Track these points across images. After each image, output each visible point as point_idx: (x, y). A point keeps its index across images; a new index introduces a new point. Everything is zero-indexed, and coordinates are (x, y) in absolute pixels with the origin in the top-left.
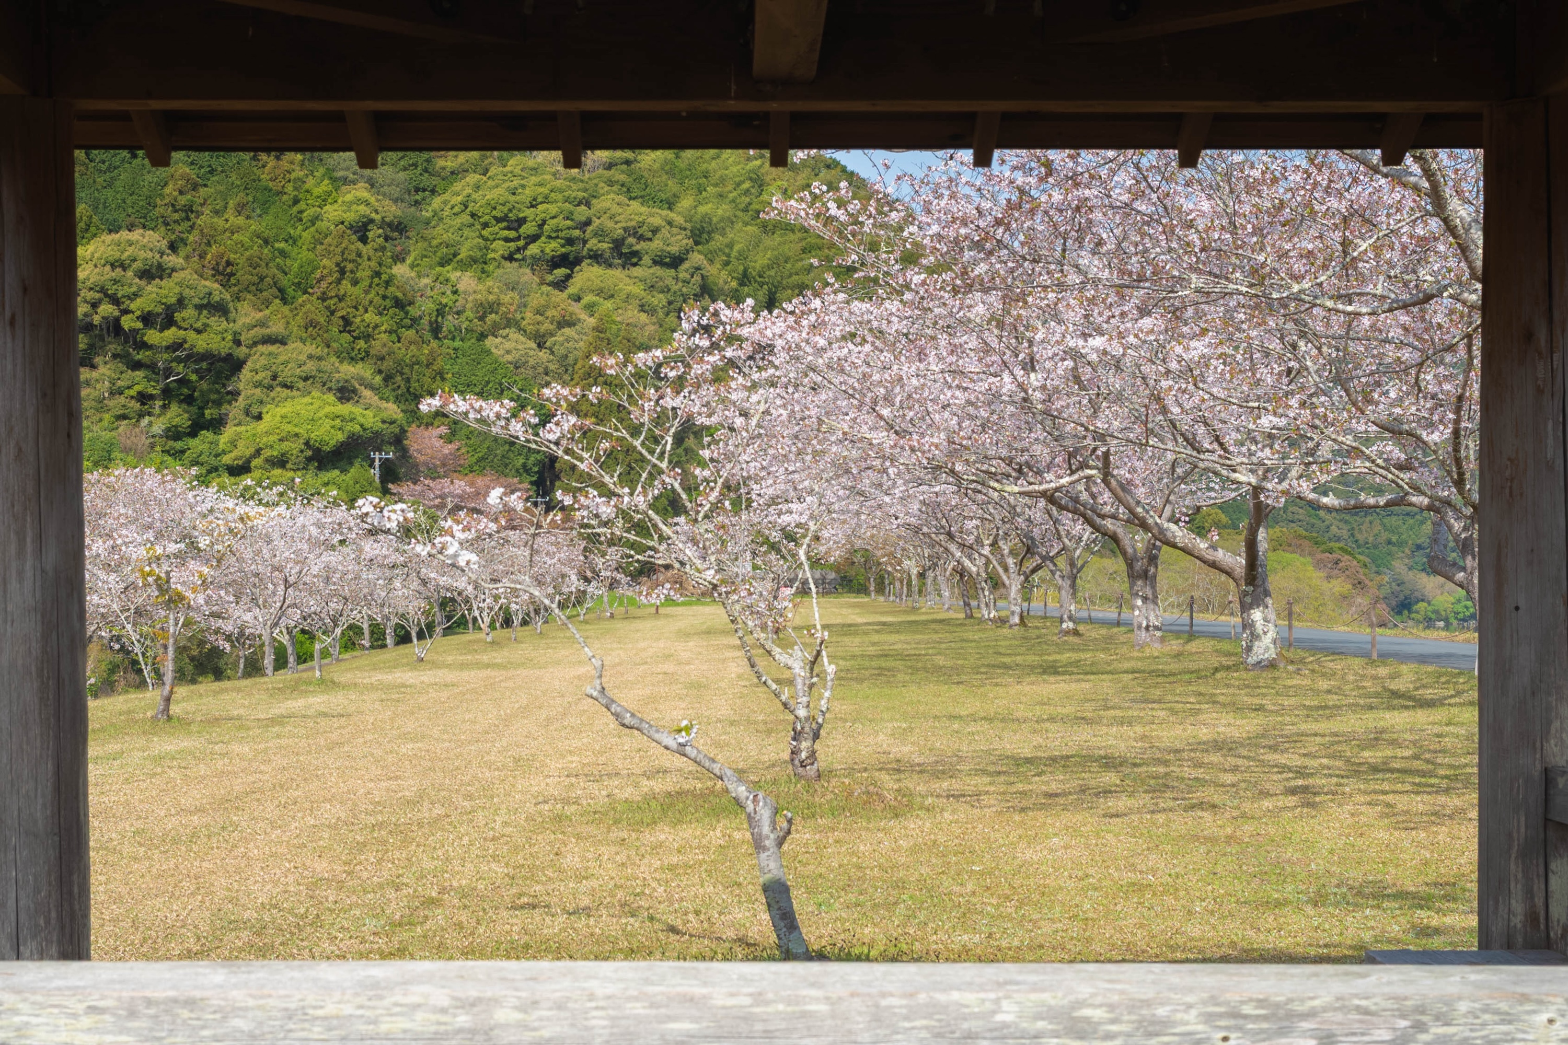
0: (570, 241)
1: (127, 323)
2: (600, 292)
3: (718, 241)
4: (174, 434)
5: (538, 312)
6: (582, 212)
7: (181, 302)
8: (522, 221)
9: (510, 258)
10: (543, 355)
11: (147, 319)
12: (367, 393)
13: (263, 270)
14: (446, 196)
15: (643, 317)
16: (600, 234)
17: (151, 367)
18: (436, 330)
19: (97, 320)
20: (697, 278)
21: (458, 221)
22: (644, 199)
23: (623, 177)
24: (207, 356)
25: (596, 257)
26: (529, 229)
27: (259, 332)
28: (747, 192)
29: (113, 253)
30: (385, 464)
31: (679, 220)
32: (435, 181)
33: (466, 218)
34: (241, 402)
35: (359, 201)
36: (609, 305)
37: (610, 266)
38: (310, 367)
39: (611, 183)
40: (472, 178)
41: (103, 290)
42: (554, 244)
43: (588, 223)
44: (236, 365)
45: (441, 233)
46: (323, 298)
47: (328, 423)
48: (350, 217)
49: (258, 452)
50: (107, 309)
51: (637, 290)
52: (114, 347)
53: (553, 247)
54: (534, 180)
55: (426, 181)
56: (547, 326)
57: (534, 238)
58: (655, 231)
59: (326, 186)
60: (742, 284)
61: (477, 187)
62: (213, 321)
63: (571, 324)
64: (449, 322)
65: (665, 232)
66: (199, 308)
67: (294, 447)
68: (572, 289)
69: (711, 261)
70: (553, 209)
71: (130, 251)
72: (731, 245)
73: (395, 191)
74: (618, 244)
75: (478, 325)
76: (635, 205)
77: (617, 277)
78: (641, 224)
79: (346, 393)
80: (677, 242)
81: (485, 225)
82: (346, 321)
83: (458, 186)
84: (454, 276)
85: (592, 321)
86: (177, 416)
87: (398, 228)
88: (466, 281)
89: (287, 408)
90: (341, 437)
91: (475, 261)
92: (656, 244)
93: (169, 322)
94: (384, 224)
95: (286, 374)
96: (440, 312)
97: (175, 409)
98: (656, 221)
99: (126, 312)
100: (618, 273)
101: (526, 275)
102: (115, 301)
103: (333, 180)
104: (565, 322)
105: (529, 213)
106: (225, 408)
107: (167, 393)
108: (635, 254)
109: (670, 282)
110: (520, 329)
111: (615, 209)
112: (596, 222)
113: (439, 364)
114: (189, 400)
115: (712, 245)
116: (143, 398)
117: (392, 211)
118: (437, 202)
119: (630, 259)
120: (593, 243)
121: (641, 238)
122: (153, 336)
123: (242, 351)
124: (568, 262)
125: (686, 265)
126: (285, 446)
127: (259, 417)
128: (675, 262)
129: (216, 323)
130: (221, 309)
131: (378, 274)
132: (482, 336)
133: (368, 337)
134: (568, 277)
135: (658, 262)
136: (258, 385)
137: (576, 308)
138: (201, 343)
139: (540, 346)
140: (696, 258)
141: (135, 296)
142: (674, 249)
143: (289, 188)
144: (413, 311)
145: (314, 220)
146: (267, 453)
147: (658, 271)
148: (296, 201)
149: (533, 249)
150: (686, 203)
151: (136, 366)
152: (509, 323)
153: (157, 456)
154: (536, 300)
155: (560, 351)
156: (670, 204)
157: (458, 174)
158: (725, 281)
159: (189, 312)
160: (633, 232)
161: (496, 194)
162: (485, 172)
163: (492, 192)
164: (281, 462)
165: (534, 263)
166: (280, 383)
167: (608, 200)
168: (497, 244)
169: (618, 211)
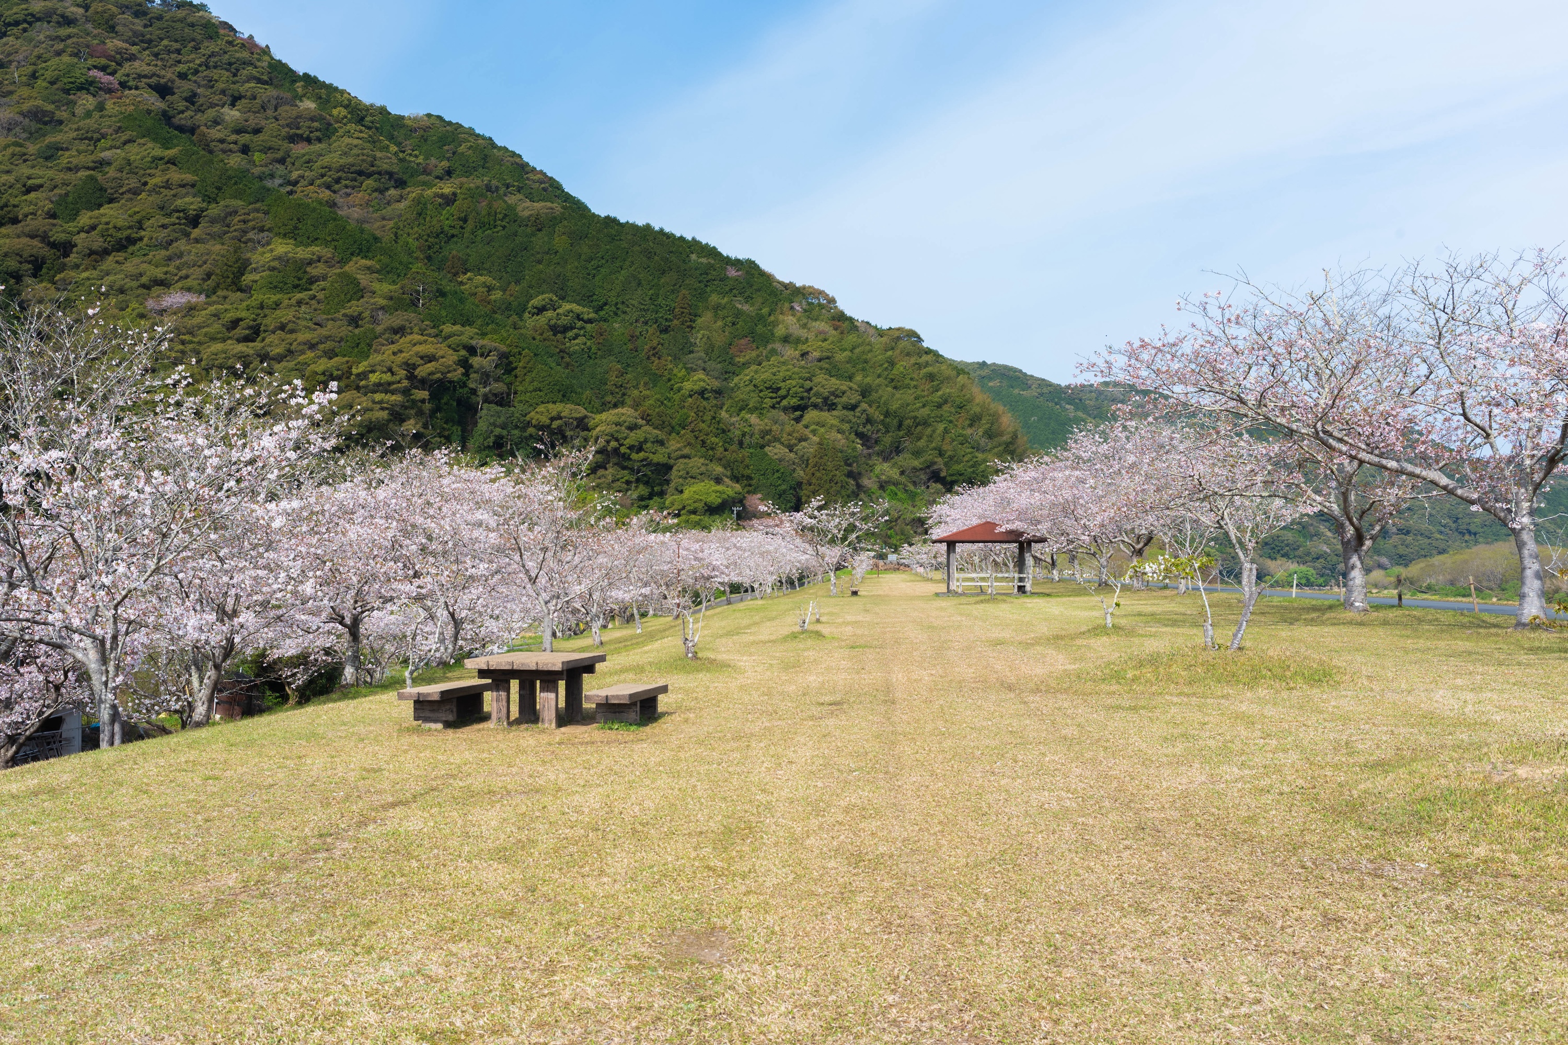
0: (802, 398)
1: (623, 449)
2: (817, 424)
3: (874, 396)
4: (641, 498)
5: (789, 435)
6: (808, 384)
7: (646, 441)
8: (779, 389)
9: (773, 407)
10: (792, 455)
11: (631, 448)
12: (726, 480)
13: (664, 418)
14: (741, 377)
15: (839, 436)
16: (817, 395)
17: (632, 469)
18: (741, 444)
19: (609, 448)
20: (864, 416)
21: (748, 389)
22: (838, 377)
23: (827, 366)
24: (658, 464)
25: (815, 406)
26: (782, 392)
27: (679, 453)
28: (886, 369)
29: (615, 419)
30: (738, 514)
31: (855, 387)
32: (735, 368)
33: (751, 388)
34: (672, 485)
36: (822, 430)
37: (821, 410)
38: (703, 469)
39: (821, 369)
40: (754, 367)
41: (612, 436)
42: (795, 400)
43: (811, 389)
44: (669, 468)
45: (740, 395)
46: (693, 431)
47: (714, 495)
48: (696, 388)
49: (684, 508)
50: (614, 444)
51: (835, 422)
52: (615, 460)
53: (794, 401)
54: (784, 368)
55: (730, 368)
56: (794, 441)
57: (784, 397)
58: (843, 393)
59: (683, 372)
60: (886, 417)
61: (756, 372)
62: (659, 448)
63: (805, 440)
64: (747, 440)
65: (848, 393)
66: (653, 442)
67: (700, 505)
68: (805, 421)
69: (870, 406)
70: (794, 383)
71: (623, 418)
72: (880, 398)
73: (716, 374)
74: (826, 399)
75: (761, 441)
76: (833, 380)
77: (825, 415)
78: (837, 389)
79: (718, 481)
80: (854, 398)
81: (761, 391)
82: (703, 442)
83: (747, 371)
84: (748, 416)
85: (816, 439)
86: (643, 490)
87: (718, 392)
88: (753, 419)
89: (693, 489)
90: (720, 500)
91: (757, 409)
92: (844, 399)
93: (640, 449)
94: (713, 391)
95: (694, 471)
96: (744, 435)
97: (641, 486)
98: (844, 388)
99: (621, 445)
100: (825, 414)
101: (782, 416)
102: (617, 440)
103: (687, 369)
104: (803, 439)
105: (782, 385)
106: (665, 487)
107: (638, 480)
108: (834, 404)
109: (851, 417)
110: (782, 443)
111: (824, 382)
112: (815, 389)
113: (747, 461)
114: (646, 483)
115: (871, 398)
116: (628, 483)
117: (716, 384)
118: (736, 379)
119: (832, 407)
120: (813, 399)
121: (837, 396)
122: (634, 456)
123: (672, 462)
124: (802, 408)
125: (859, 409)
126: (696, 505)
127: (681, 492)
128: (853, 408)
129: (661, 450)
130: (661, 443)
131: (714, 418)
132: (762, 447)
133: (712, 449)
134: (802, 416)
135: (845, 408)
136: (681, 477)
137: (807, 432)
138: (656, 458)
139: (791, 451)
140: (864, 406)
141: (626, 438)
142: (853, 402)
143: (666, 373)
144: (730, 435)
145: (679, 390)
146: (688, 508)
147: (845, 412)
148: (669, 380)
149: (785, 403)
150: (858, 378)
151: (624, 468)
152: (777, 439)
153: (635, 509)
154: (788, 428)
155: (800, 453)
156: (850, 378)
157: (746, 365)
158: (878, 416)
159: (649, 445)
160: (833, 393)
161: (766, 376)
162: (760, 364)
163: (764, 375)
164: (694, 512)
165: (785, 409)
166: (690, 476)
167: (821, 378)
168: (767, 400)
169: (825, 383)
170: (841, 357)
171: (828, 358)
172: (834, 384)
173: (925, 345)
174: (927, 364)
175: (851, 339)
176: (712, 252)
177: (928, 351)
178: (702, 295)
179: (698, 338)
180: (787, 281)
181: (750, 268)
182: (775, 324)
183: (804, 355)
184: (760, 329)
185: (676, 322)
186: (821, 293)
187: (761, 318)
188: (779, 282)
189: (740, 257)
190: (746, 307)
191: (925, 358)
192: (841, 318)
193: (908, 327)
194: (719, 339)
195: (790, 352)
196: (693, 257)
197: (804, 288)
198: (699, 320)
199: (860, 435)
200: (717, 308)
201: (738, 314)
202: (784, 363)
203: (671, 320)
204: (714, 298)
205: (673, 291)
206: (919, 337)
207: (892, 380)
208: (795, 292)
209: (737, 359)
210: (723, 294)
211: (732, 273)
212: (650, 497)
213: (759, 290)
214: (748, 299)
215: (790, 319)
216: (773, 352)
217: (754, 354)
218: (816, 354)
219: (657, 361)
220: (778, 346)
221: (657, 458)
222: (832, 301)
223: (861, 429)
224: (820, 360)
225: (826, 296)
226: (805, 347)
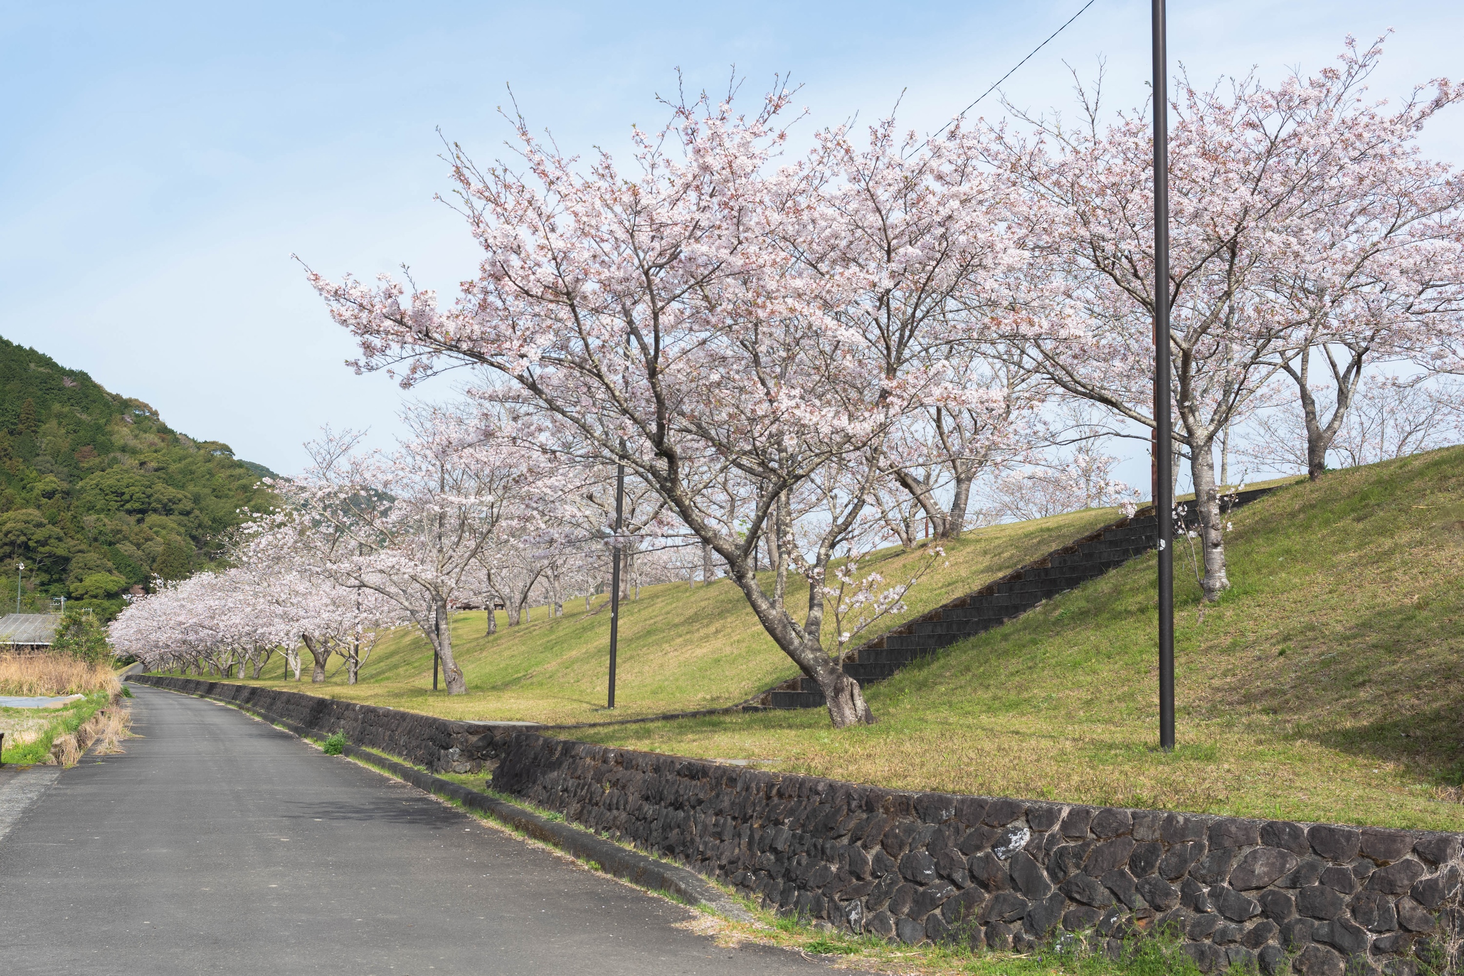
0: (144, 503)
1: (31, 543)
2: (160, 526)
3: (203, 504)
4: (43, 584)
5: (136, 534)
6: (149, 491)
7: (50, 537)
8: (123, 494)
9: (118, 509)
10: (140, 552)
11: (37, 542)
12: (116, 572)
14: (87, 480)
15: (178, 538)
16: (159, 501)
17: (35, 560)
18: (96, 540)
19: (19, 542)
20: (196, 521)
21: (94, 492)
22: (174, 486)
23: (163, 476)
24: (59, 556)
25: (155, 510)
26: (126, 497)
27: (76, 548)
28: (208, 480)
29: (25, 518)
31: (189, 496)
32: (80, 472)
33: (98, 491)
34: (72, 574)
35: (52, 482)
36: (164, 532)
37: (160, 514)
38: (99, 562)
39: (159, 478)
40: (98, 473)
41: (22, 531)
43: (152, 495)
44: (67, 560)
45: (87, 497)
48: (47, 488)
49: (85, 593)
50: (23, 538)
51: (175, 525)
52: (21, 551)
53: (137, 505)
54: (126, 475)
55: (76, 472)
56: (140, 541)
57: (128, 502)
58: (180, 500)
59: (35, 474)
60: (212, 522)
61: (101, 477)
62: (60, 544)
63: (151, 540)
65: (184, 501)
66: (55, 539)
67: (101, 592)
68: (147, 523)
69: (201, 513)
70: (137, 489)
71: (32, 517)
72: (207, 505)
73: (63, 476)
75: (112, 539)
76: (171, 489)
77: (165, 519)
78: (174, 497)
79: (110, 571)
80: (188, 505)
81: (107, 495)
83: (92, 476)
85: (160, 539)
86: (45, 577)
87: (67, 494)
89: (92, 578)
91: (103, 510)
92: (181, 506)
93: (45, 544)
94: (62, 492)
95: (91, 564)
97: (43, 574)
98: (180, 496)
99: (29, 539)
100: (164, 517)
101: (127, 518)
102: (25, 535)
103: (37, 470)
104: (148, 539)
105: (126, 490)
106: (65, 576)
108: (171, 510)
109: (186, 522)
110: (131, 542)
111: (163, 490)
112: (155, 496)
114: (46, 571)
115: (202, 506)
116: (32, 571)
117: (65, 486)
118: (82, 483)
119: (168, 512)
120: (154, 505)
121: (174, 503)
122: (41, 549)
123: (71, 555)
124: (143, 512)
125: (192, 515)
126: (96, 591)
127: (81, 581)
128: (188, 513)
129: (62, 545)
130: (62, 539)
132: (114, 544)
134: (144, 519)
135: (181, 513)
136: (79, 568)
137: (151, 533)
138: (57, 552)
139: (139, 549)
140: (197, 512)
141: (33, 534)
142: (188, 508)
143: (18, 473)
146: (89, 593)
147: (182, 517)
148: (22, 480)
149: (128, 506)
150: (190, 487)
151: (29, 558)
152: (125, 538)
154: (134, 529)
155: (147, 551)
156: (183, 487)
157: (91, 470)
158: (207, 521)
159: (52, 541)
160: (170, 500)
161: (111, 482)
162: (103, 471)
163: (109, 480)
164: (96, 597)
165: (129, 512)
166: (88, 568)
167: (160, 486)
168: (112, 503)
169: (165, 491)
170: (174, 467)
171: (163, 469)
172: (172, 492)
173: (235, 458)
174: (240, 478)
175: (177, 451)
176: (46, 362)
177: (240, 464)
178: (44, 403)
179: (44, 443)
180: (114, 393)
181: (82, 378)
182: (111, 433)
183: (142, 464)
184: (100, 438)
185: (20, 426)
186: (146, 406)
187: (99, 428)
188: (109, 394)
189: (74, 369)
190: (84, 417)
191: (238, 471)
192: (164, 431)
193: (221, 441)
194: (65, 445)
195: (130, 462)
196: (32, 365)
197: (130, 400)
198: (44, 427)
199: (194, 538)
200: (59, 416)
201: (79, 423)
202: (126, 471)
203: (15, 424)
204: (56, 407)
205: (18, 398)
206: (231, 451)
207: (214, 490)
208: (125, 405)
209: (82, 465)
210: (63, 403)
211: (68, 383)
212: (49, 583)
213: (95, 402)
214: (85, 409)
215: (125, 430)
216: (115, 461)
217: (97, 460)
218: (154, 464)
219: (9, 462)
220: (118, 455)
221: (61, 551)
222: (156, 413)
223: (194, 533)
224: (156, 470)
225: (150, 410)
226: (142, 457)
